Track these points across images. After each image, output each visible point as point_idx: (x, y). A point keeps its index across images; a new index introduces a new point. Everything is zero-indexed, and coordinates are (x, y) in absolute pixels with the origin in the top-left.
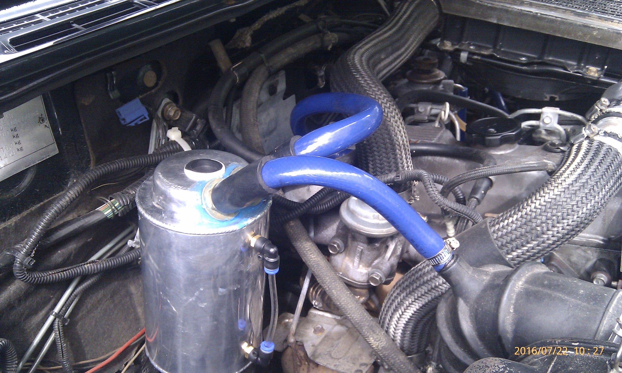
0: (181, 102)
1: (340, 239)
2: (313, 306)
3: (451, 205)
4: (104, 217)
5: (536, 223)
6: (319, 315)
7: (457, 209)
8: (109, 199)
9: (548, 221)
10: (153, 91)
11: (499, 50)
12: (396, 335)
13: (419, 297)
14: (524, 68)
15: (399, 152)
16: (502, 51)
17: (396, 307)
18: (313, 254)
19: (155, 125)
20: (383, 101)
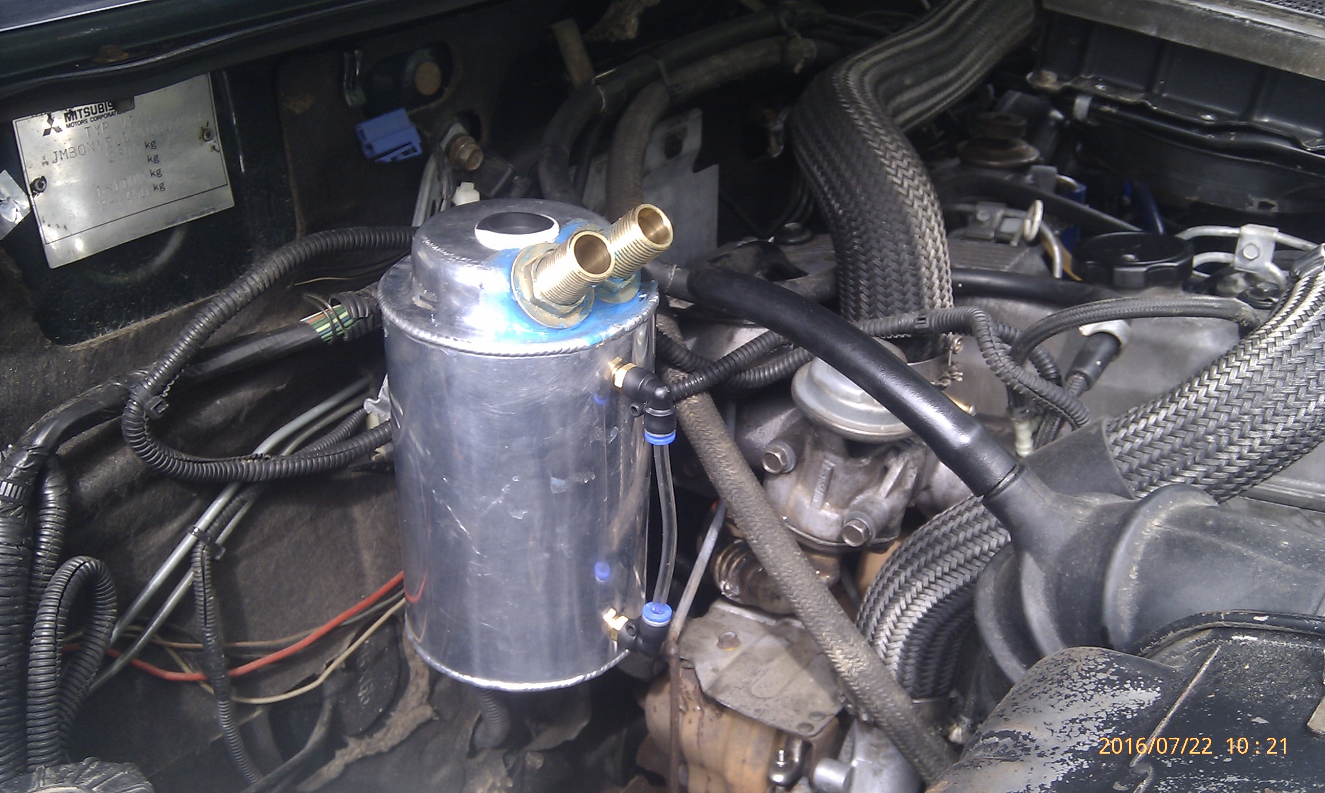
0: (485, 134)
1: (790, 445)
2: (721, 592)
3: (1029, 382)
4: (313, 336)
5: (1206, 426)
6: (732, 614)
7: (1042, 392)
8: (330, 301)
9: (1233, 424)
10: (432, 105)
11: (1159, 96)
12: (889, 651)
13: (944, 574)
14: (1210, 137)
15: (927, 273)
16: (1165, 99)
17: (895, 593)
18: (731, 468)
19: (431, 167)
20: (900, 163)
